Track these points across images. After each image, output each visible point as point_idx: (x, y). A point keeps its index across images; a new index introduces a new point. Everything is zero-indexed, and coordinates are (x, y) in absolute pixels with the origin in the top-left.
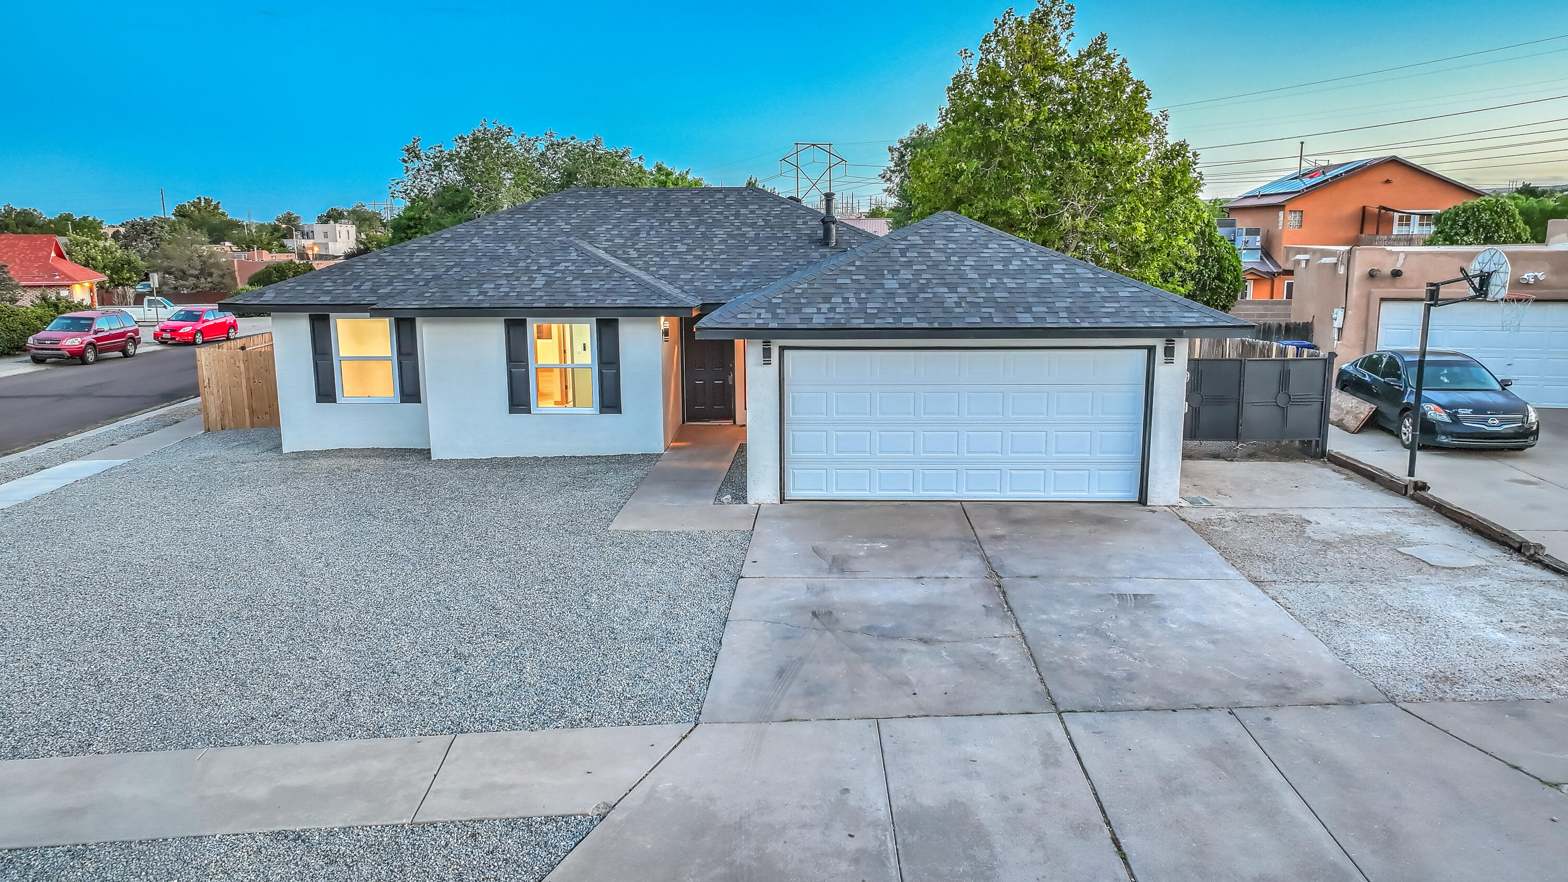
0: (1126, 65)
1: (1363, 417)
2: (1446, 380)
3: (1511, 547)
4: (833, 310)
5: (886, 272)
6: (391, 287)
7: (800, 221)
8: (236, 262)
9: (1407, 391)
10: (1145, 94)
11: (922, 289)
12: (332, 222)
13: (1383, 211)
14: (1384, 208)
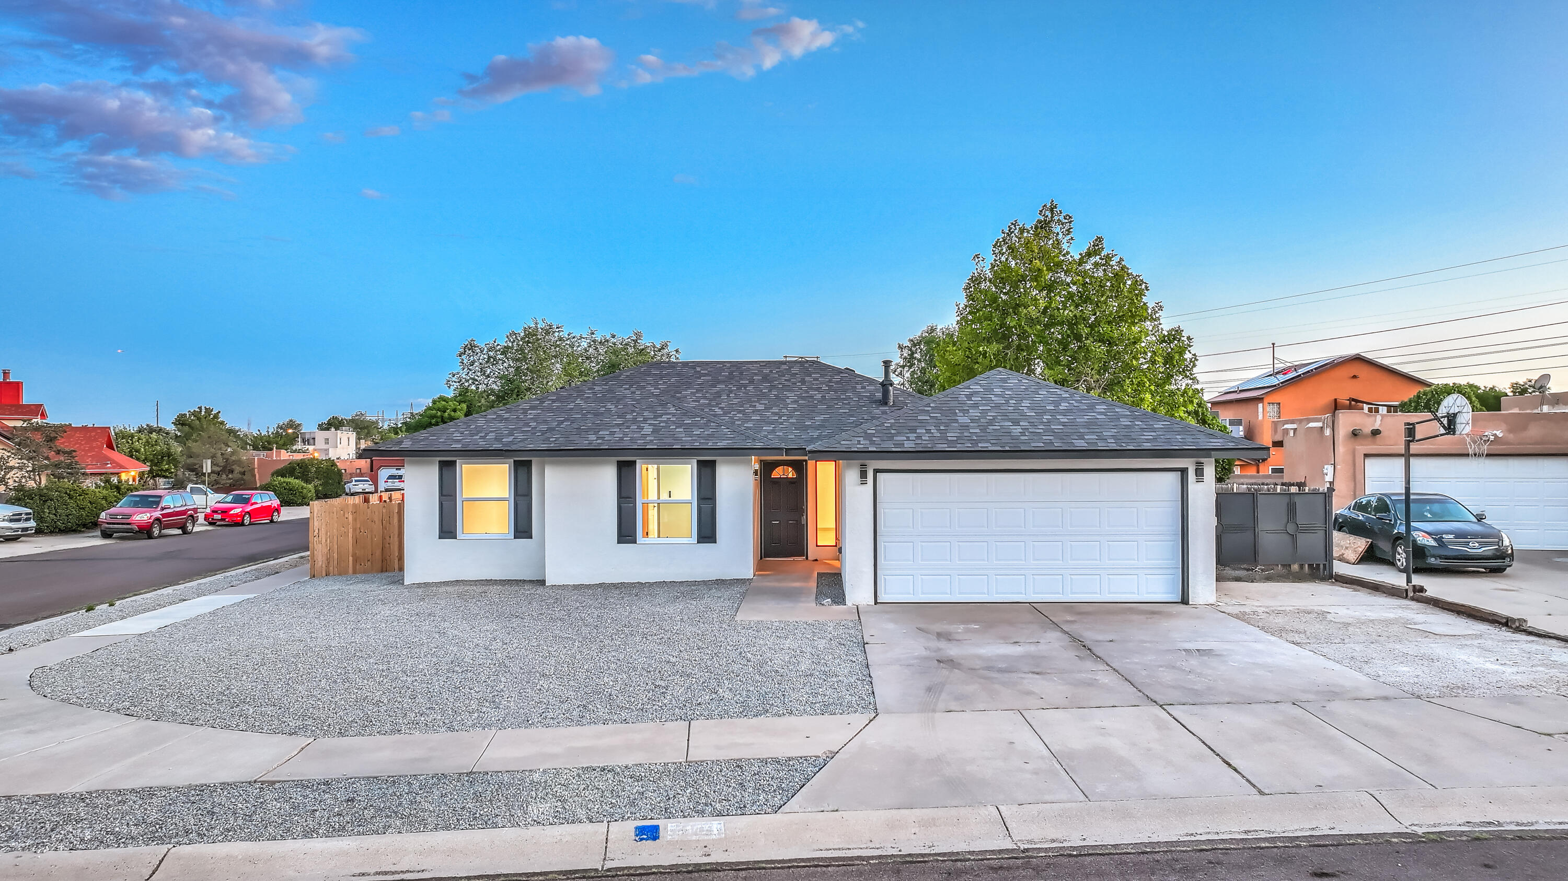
0: (1123, 263)
1: (1361, 550)
2: (1429, 515)
3: (1500, 623)
4: (919, 437)
5: (957, 411)
6: (513, 437)
7: (859, 387)
8: (256, 460)
9: (1397, 523)
10: (1143, 287)
11: (991, 423)
12: (333, 429)
13: (1353, 403)
14: (1354, 400)
